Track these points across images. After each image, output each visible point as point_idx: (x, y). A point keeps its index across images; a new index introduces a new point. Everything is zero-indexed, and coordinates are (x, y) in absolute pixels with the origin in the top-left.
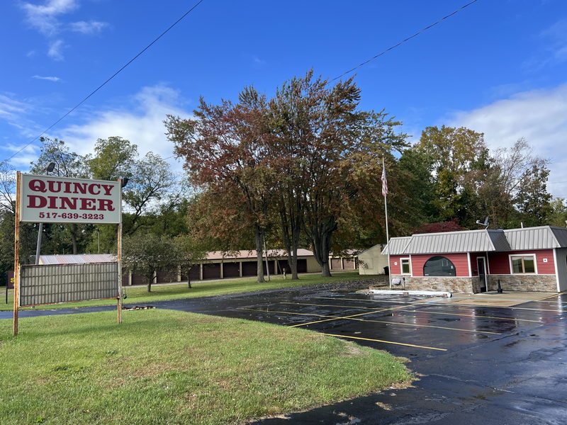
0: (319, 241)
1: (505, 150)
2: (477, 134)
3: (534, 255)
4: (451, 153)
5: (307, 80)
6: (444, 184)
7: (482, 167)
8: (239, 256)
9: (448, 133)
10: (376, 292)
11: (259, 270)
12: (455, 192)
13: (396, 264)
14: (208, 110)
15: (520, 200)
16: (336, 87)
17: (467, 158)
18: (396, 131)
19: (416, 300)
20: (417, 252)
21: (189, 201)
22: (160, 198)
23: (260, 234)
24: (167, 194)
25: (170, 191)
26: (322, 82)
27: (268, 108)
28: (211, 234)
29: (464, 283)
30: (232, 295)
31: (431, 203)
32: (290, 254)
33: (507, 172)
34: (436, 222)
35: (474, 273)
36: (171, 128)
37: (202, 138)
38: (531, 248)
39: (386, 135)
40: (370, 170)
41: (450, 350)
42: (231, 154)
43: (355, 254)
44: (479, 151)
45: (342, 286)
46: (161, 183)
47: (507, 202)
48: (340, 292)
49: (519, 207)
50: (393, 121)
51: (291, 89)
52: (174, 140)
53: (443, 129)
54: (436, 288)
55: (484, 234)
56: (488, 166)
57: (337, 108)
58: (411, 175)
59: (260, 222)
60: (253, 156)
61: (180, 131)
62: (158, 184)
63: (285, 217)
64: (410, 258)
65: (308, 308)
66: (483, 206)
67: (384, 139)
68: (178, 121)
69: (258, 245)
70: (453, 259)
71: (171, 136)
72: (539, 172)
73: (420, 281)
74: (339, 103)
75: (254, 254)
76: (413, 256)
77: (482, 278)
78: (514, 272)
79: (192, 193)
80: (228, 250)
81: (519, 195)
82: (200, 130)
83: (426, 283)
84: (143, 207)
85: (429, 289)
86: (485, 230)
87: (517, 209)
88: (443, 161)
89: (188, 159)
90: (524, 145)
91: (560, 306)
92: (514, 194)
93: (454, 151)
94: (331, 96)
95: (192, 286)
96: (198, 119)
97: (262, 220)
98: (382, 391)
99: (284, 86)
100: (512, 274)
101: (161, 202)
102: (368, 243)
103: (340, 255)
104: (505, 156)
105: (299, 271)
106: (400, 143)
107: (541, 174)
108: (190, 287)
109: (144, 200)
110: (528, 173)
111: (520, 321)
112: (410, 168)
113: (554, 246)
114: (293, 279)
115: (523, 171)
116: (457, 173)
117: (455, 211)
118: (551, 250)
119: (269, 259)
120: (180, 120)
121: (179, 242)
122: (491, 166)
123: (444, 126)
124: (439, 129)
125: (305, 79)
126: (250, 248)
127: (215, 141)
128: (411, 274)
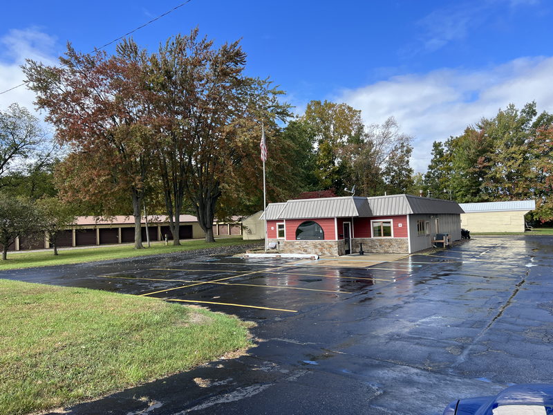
0: (203, 207)
1: (377, 126)
2: (355, 111)
3: (391, 220)
4: (332, 126)
5: (192, 38)
6: (324, 155)
7: (357, 141)
8: (115, 222)
9: (330, 108)
10: (251, 255)
11: (137, 236)
12: (334, 163)
13: (272, 228)
14: (76, 58)
15: (387, 172)
16: (221, 49)
17: (345, 133)
18: (281, 100)
19: (287, 262)
20: (291, 217)
21: (62, 161)
22: (26, 157)
23: (138, 198)
24: (36, 152)
25: (39, 149)
26: (207, 42)
27: (149, 64)
28: (81, 196)
29: (331, 246)
30: (100, 262)
31: (311, 173)
32: (172, 220)
33: (378, 147)
34: (315, 191)
35: (340, 237)
36: (31, 75)
37: (70, 89)
38: (389, 214)
39: (270, 104)
40: (254, 137)
41: (300, 312)
42: (105, 109)
43: (240, 220)
44: (356, 127)
45: (222, 250)
46: (28, 139)
47: (377, 174)
48: (218, 257)
49: (386, 179)
50: (277, 90)
51: (175, 46)
52: (35, 89)
53: (326, 104)
54: (306, 251)
55: (349, 200)
56: (363, 141)
57: (222, 70)
58: (292, 144)
59: (136, 185)
60: (131, 114)
61: (42, 79)
62: (24, 141)
63: (168, 182)
64: (284, 223)
65: (176, 274)
66: (357, 177)
67: (269, 107)
68: (40, 67)
69: (135, 210)
70: (322, 224)
71: (31, 84)
72: (405, 148)
73: (292, 245)
74: (225, 66)
75: (132, 219)
76: (287, 220)
77: (347, 242)
78: (374, 236)
79: (64, 152)
80: (101, 215)
81: (387, 168)
82: (67, 80)
83: (298, 246)
84: (6, 165)
85: (300, 251)
86: (352, 197)
87: (385, 181)
88: (325, 134)
89: (53, 112)
90: (394, 124)
91: (410, 266)
92: (383, 167)
93: (335, 125)
94: (217, 57)
95: (58, 253)
96: (66, 68)
97: (138, 183)
98: (211, 363)
99: (168, 42)
100: (372, 237)
101: (28, 161)
102: (253, 209)
103: (224, 221)
104: (378, 132)
105: (181, 237)
106: (284, 114)
107: (406, 150)
108: (56, 254)
109: (7, 157)
110: (396, 149)
111: (377, 280)
112: (292, 138)
113: (408, 213)
114: (174, 245)
115: (392, 147)
116: (337, 146)
117: (332, 181)
118: (405, 216)
119: (149, 226)
120: (43, 67)
121: (42, 205)
122: (365, 141)
123: (326, 101)
124: (322, 104)
125: (189, 36)
126: (128, 213)
127: (87, 94)
128: (285, 238)
